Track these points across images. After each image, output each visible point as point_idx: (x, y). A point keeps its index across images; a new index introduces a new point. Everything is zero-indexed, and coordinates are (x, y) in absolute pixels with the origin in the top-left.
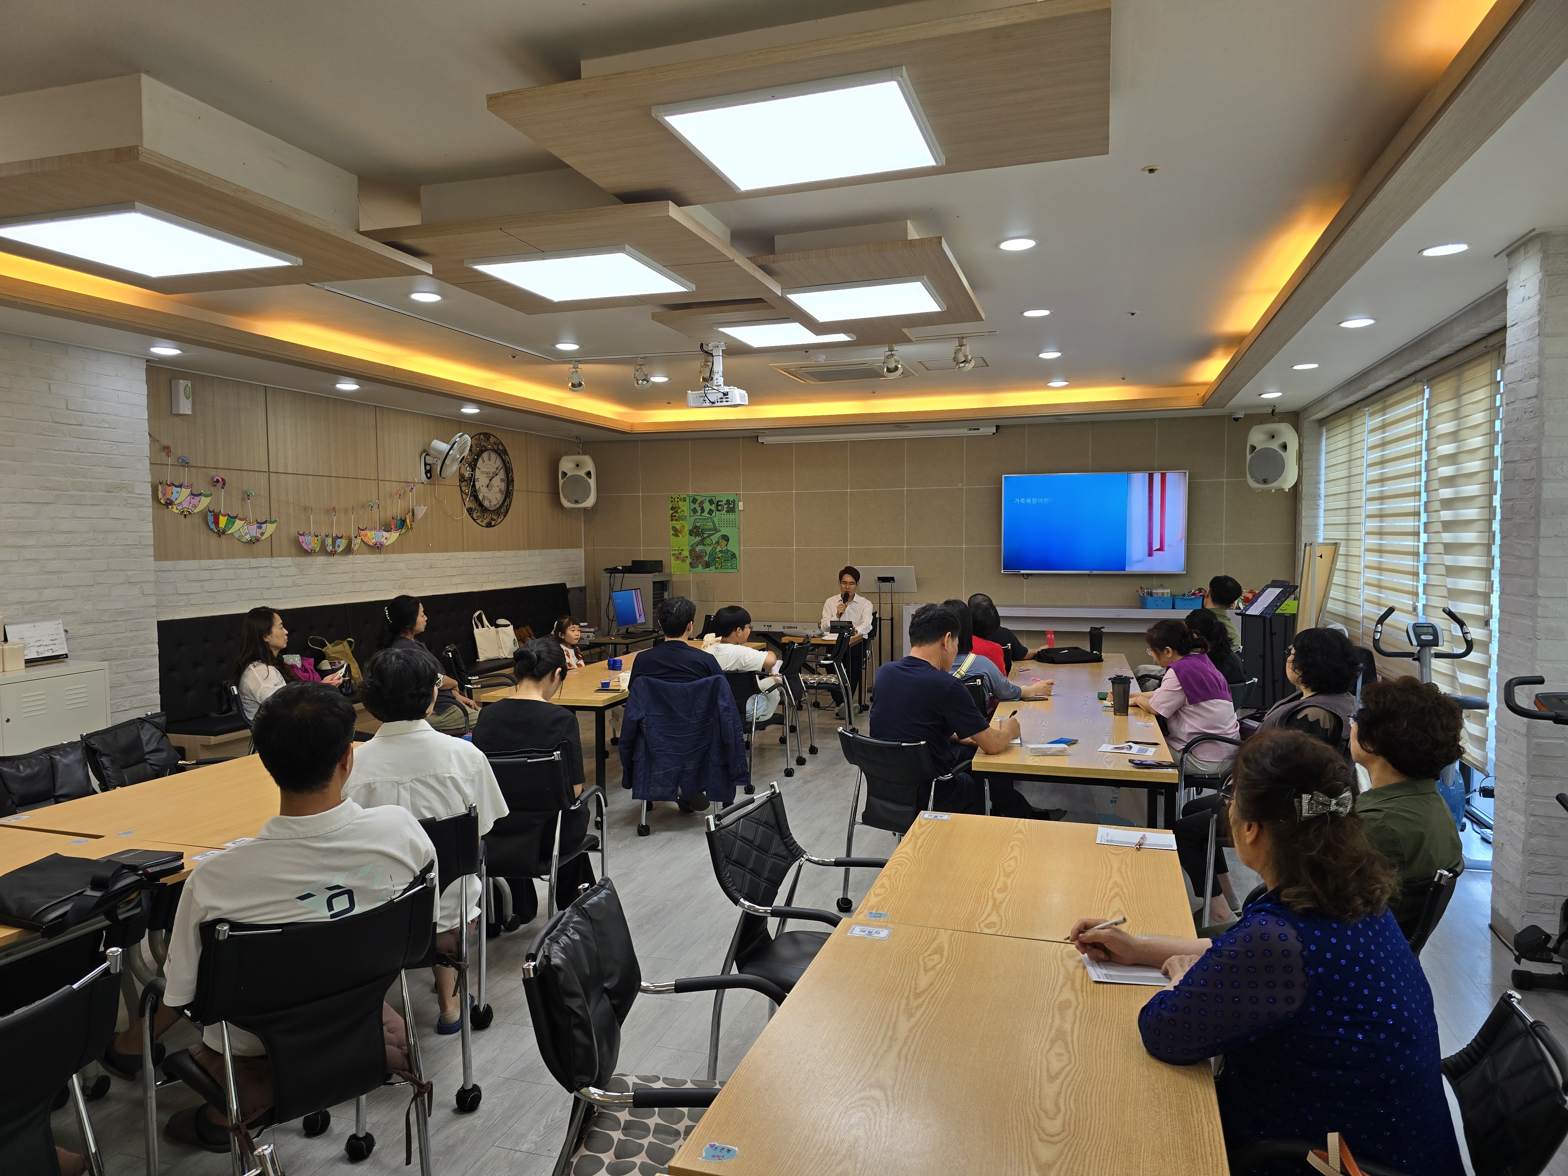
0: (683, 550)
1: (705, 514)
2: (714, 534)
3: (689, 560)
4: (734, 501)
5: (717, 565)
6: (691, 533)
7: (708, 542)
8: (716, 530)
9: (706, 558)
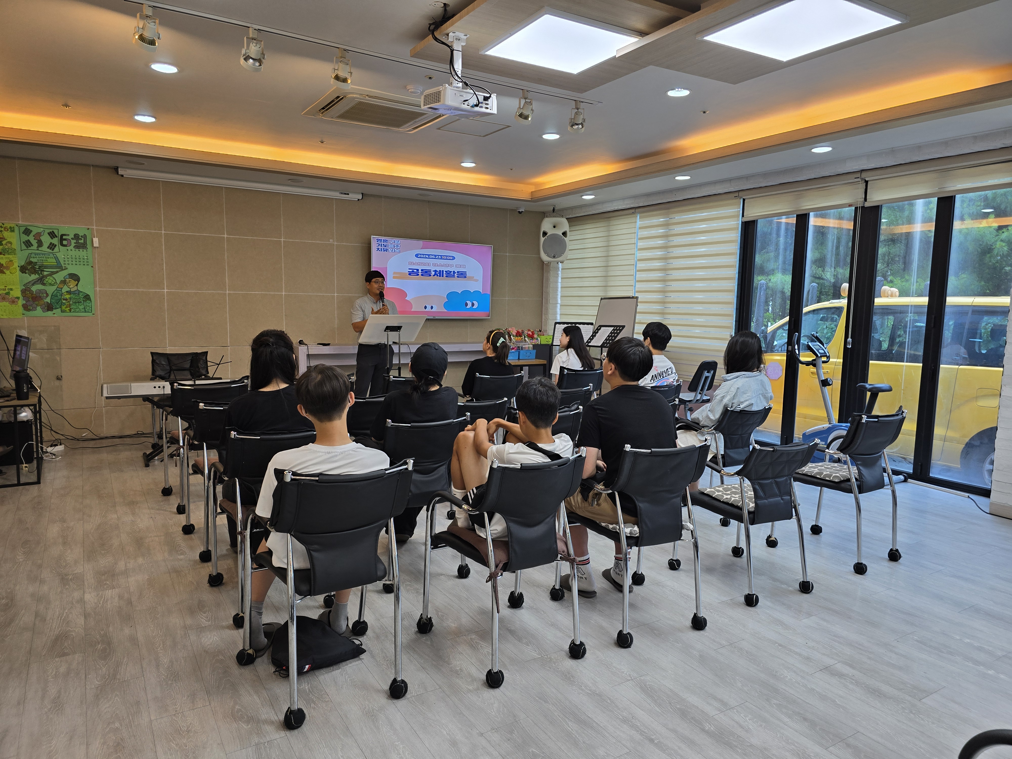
0: (11, 289)
1: (45, 248)
2: (57, 272)
3: (21, 302)
4: (85, 237)
5: (63, 307)
6: (23, 269)
7: (50, 281)
8: (60, 267)
9: (48, 300)
